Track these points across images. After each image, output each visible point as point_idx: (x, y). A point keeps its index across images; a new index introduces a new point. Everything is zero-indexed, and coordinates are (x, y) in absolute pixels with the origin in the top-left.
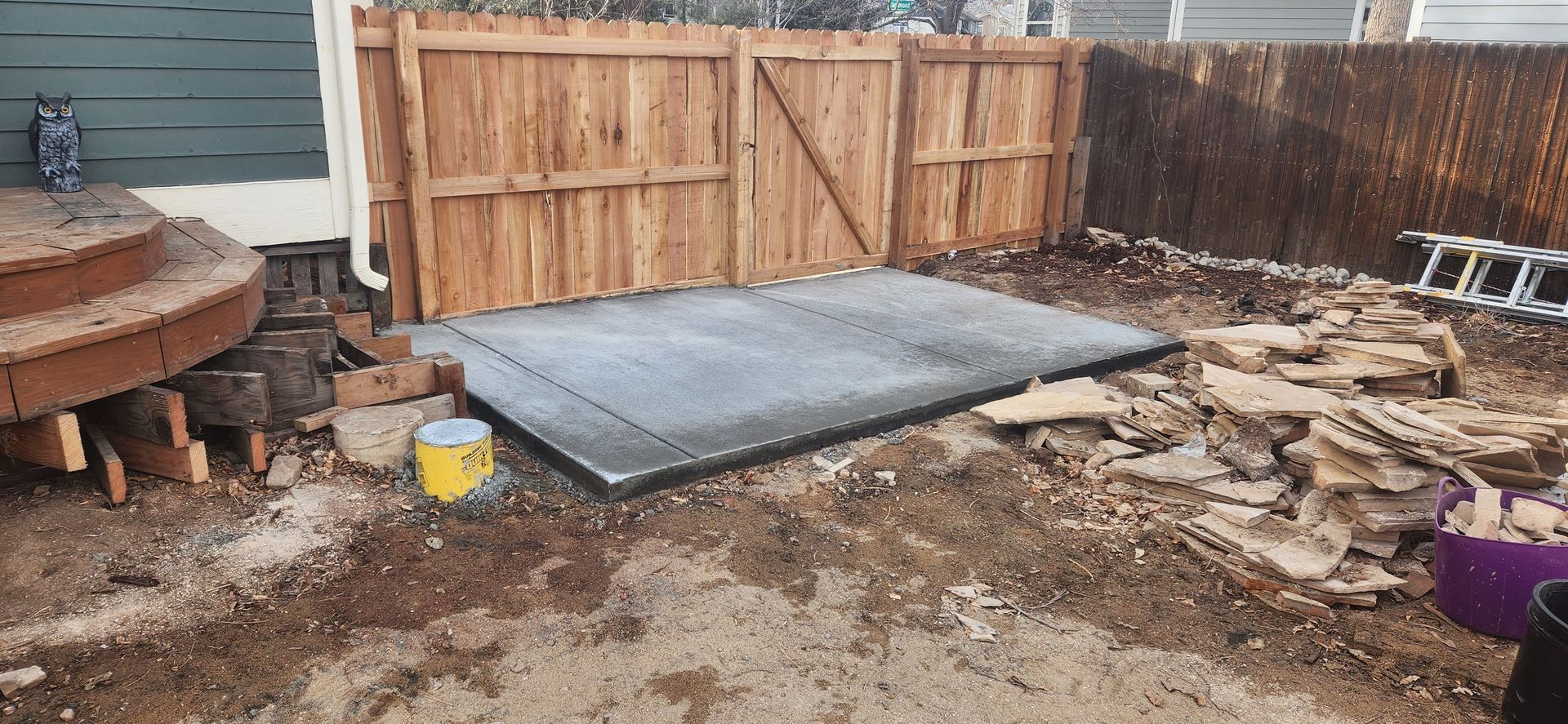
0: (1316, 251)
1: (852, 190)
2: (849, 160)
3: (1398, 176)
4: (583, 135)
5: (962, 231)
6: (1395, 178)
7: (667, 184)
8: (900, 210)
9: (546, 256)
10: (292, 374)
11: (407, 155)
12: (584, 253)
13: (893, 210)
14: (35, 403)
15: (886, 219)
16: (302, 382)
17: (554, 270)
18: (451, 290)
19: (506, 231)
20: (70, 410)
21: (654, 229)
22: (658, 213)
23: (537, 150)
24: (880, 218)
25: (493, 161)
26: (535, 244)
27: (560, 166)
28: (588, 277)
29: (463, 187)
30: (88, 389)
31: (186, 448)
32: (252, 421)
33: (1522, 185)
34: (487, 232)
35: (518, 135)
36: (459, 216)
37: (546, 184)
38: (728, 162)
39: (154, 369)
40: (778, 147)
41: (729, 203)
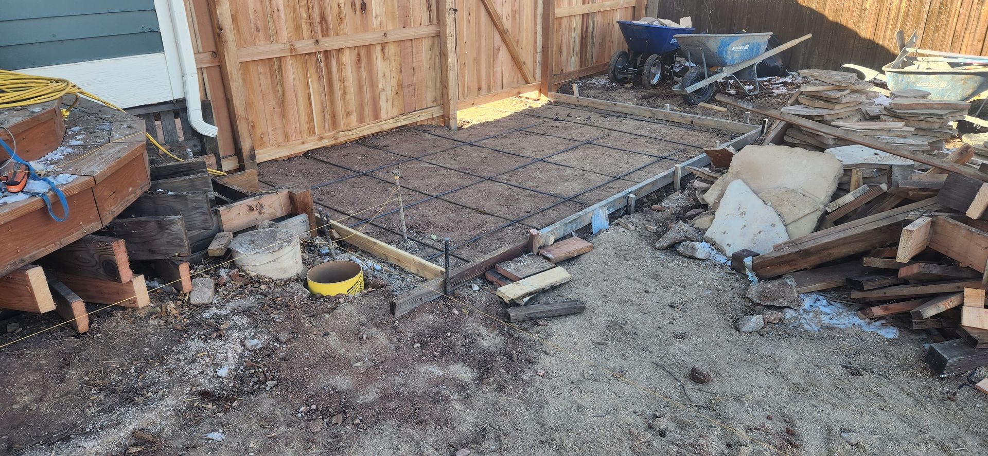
0: (812, 61)
1: (517, 38)
2: (514, 17)
3: (868, 7)
4: (340, 8)
5: (583, 63)
6: (865, 9)
7: (399, 42)
8: (548, 51)
9: (322, 101)
10: (194, 212)
11: (218, 30)
12: (347, 97)
13: (543, 51)
14: (6, 262)
15: (539, 58)
16: (202, 218)
17: (328, 111)
18: (258, 132)
19: (292, 84)
20: (37, 263)
21: (392, 75)
22: (394, 65)
23: (308, 21)
24: (535, 57)
25: (278, 31)
26: (313, 92)
27: (325, 33)
28: (352, 114)
29: (260, 53)
30: (45, 244)
31: (131, 282)
32: (177, 254)
33: (948, 9)
34: (279, 86)
35: (295, 10)
36: (258, 74)
37: (317, 47)
38: (438, 23)
39: (93, 221)
40: (469, 10)
41: (440, 53)
